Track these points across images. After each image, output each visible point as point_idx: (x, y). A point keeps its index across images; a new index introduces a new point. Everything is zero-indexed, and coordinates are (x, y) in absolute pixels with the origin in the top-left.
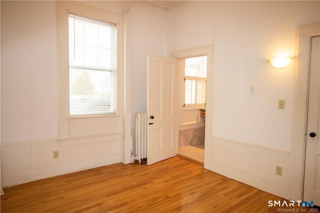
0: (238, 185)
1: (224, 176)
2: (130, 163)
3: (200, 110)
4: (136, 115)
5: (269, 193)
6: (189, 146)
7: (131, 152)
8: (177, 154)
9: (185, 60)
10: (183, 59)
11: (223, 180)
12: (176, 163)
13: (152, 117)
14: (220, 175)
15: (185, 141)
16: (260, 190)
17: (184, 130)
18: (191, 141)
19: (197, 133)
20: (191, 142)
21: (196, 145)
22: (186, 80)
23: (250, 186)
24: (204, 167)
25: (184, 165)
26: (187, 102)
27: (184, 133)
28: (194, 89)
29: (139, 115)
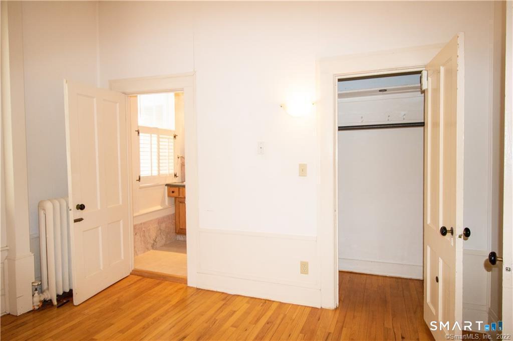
0: (248, 302)
1: (223, 293)
2: (31, 309)
3: (167, 185)
4: (40, 206)
5: (293, 305)
6: (152, 251)
7: (33, 286)
8: (133, 271)
9: (136, 96)
10: (134, 95)
11: (223, 300)
12: (133, 289)
13: (81, 207)
14: (217, 292)
15: (143, 243)
16: (280, 302)
17: (141, 224)
18: (154, 241)
19: (163, 225)
20: (153, 244)
21: (162, 246)
22: (140, 134)
23: (266, 300)
24: (187, 284)
25: (150, 289)
26: (145, 172)
27: (142, 229)
28: (155, 150)
29: (49, 206)
